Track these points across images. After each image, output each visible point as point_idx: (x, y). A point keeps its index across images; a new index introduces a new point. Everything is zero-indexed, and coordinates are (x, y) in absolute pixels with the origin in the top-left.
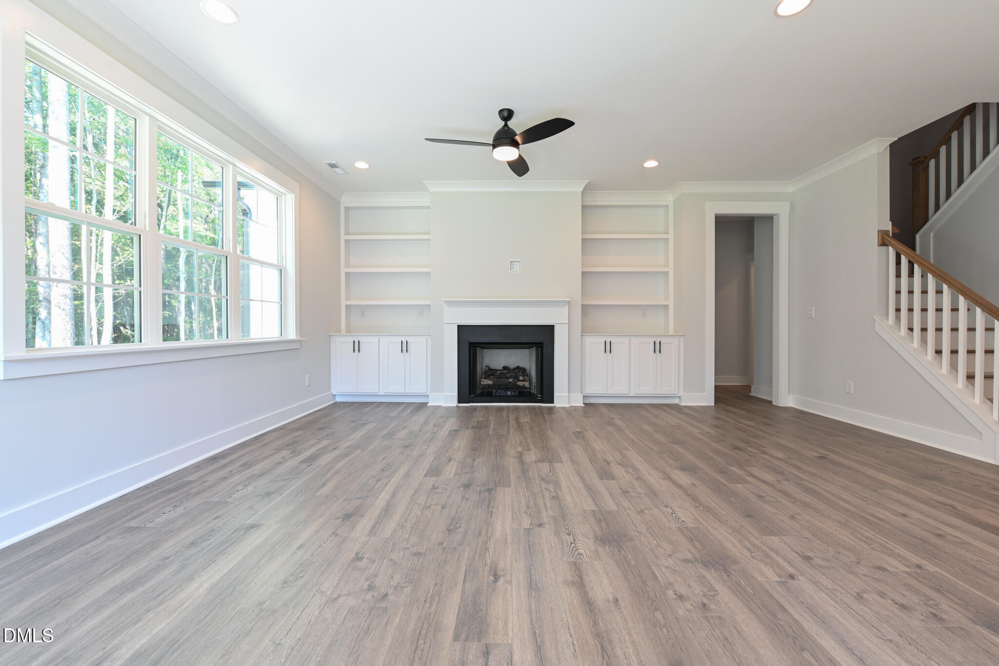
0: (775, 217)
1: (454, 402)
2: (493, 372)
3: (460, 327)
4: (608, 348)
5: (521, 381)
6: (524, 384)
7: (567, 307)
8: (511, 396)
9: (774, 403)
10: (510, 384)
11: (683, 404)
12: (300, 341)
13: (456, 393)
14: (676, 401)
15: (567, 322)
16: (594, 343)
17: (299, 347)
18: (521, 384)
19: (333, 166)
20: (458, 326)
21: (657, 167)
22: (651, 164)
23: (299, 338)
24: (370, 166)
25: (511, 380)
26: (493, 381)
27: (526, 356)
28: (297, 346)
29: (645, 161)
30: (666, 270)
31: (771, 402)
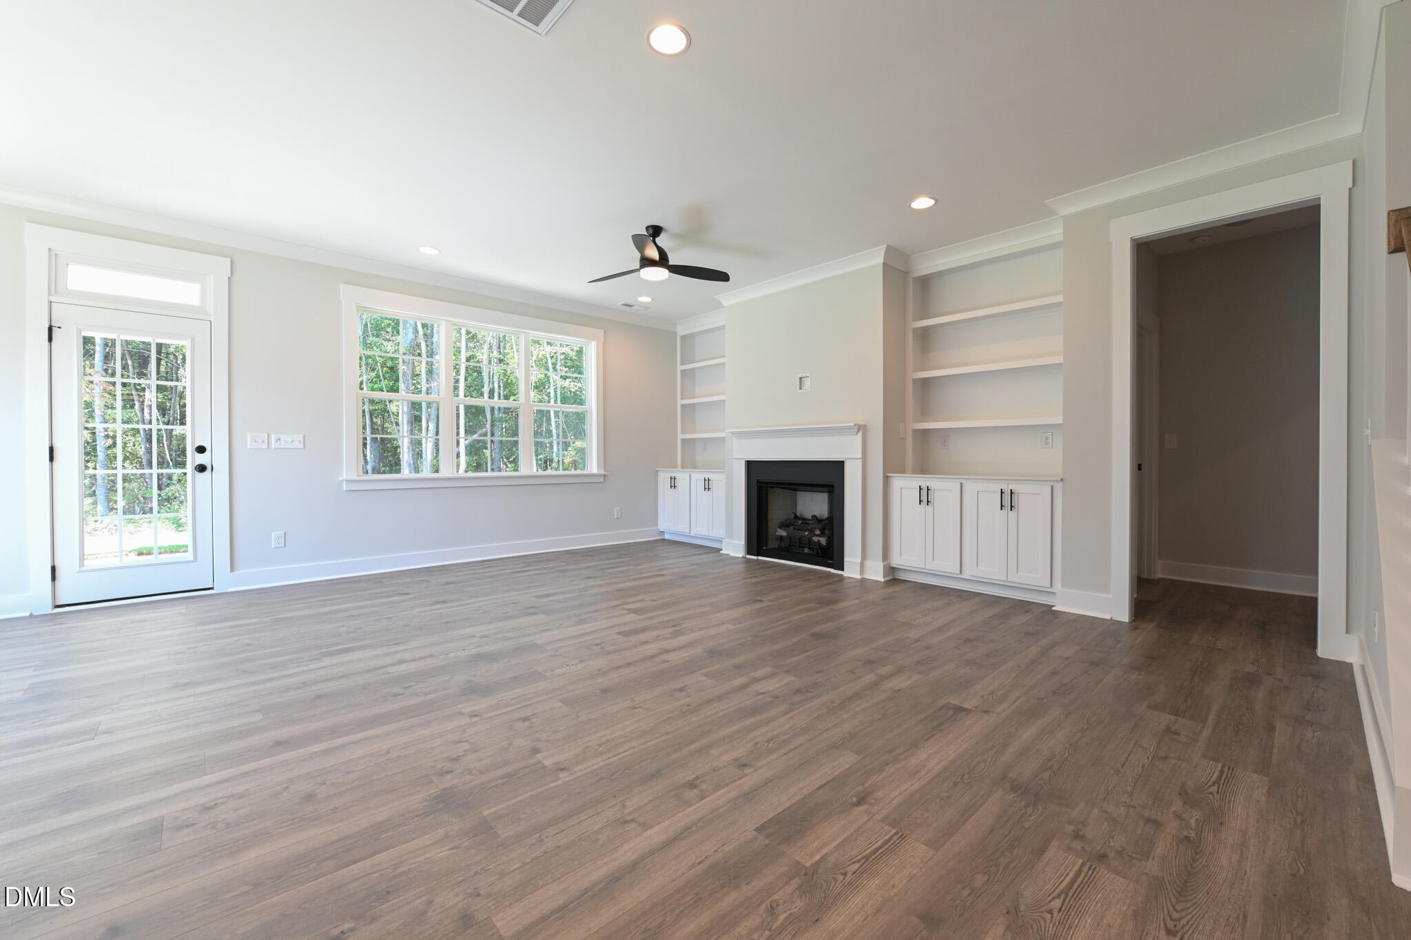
5: (817, 535)
7: (860, 434)
8: (808, 554)
12: (605, 476)
15: (860, 456)
16: (905, 486)
17: (602, 481)
18: (815, 539)
23: (602, 472)
25: (806, 533)
26: (787, 533)
28: (602, 480)
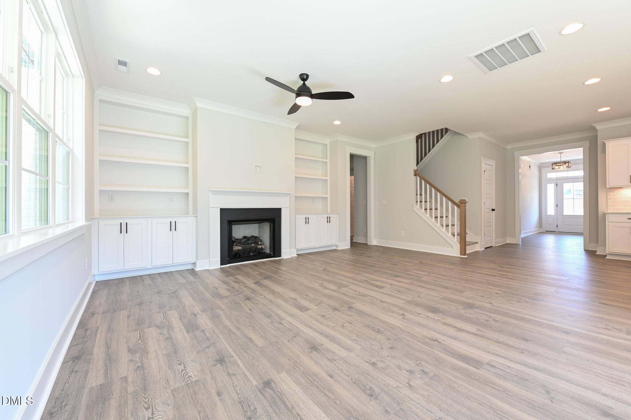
0: (368, 158)
1: (218, 266)
2: (240, 240)
3: (222, 210)
4: (307, 221)
6: (262, 247)
9: (368, 244)
10: (253, 248)
11: (339, 249)
13: (219, 259)
14: (334, 248)
19: (122, 63)
20: (220, 209)
21: (340, 124)
22: (337, 123)
24: (161, 73)
27: (256, 228)
29: (334, 121)
30: (325, 178)
31: (367, 244)
